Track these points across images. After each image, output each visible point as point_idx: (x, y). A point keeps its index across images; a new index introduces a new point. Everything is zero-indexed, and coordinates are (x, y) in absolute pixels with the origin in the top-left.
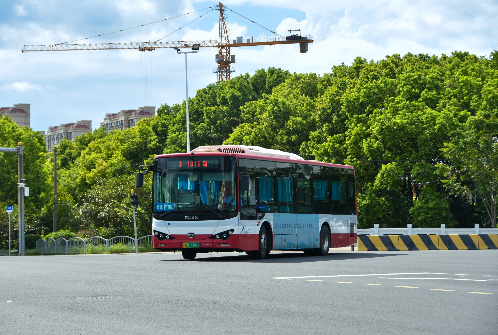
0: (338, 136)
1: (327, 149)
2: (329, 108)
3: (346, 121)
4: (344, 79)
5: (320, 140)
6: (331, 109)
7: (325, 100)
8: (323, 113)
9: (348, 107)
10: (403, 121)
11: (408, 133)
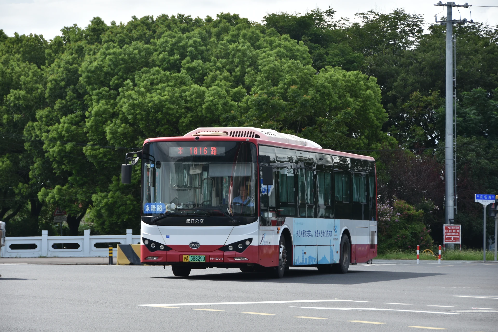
0: (73, 115)
1: (61, 132)
2: (63, 80)
3: (86, 96)
4: (79, 43)
5: (51, 121)
6: (65, 81)
7: (57, 70)
8: (55, 85)
9: (88, 77)
10: (161, 98)
11: (167, 114)
